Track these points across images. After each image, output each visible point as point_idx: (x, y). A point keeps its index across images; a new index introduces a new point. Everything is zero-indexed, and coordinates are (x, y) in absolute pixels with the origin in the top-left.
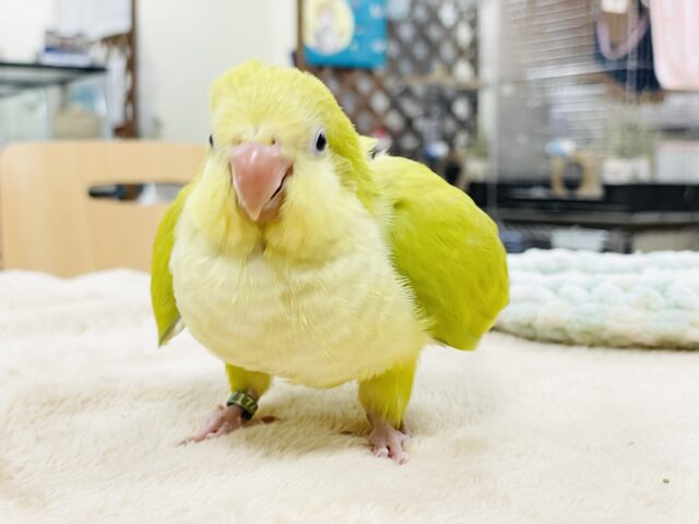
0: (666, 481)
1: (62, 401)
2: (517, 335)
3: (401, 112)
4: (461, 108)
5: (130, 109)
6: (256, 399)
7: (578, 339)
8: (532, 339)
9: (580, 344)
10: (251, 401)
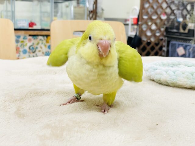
0: (157, 124)
1: (39, 93)
2: (157, 83)
3: (171, 8)
4: (189, 7)
5: (95, 6)
6: (80, 95)
7: (171, 85)
8: (161, 84)
9: (171, 86)
10: (79, 96)
